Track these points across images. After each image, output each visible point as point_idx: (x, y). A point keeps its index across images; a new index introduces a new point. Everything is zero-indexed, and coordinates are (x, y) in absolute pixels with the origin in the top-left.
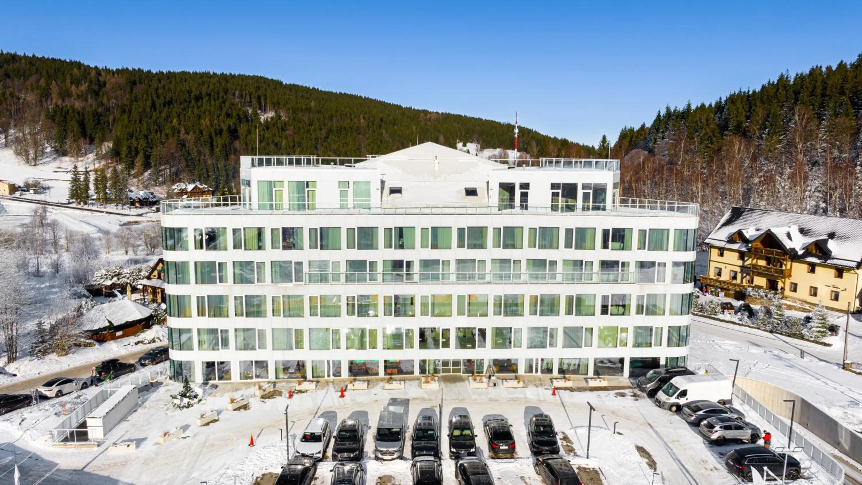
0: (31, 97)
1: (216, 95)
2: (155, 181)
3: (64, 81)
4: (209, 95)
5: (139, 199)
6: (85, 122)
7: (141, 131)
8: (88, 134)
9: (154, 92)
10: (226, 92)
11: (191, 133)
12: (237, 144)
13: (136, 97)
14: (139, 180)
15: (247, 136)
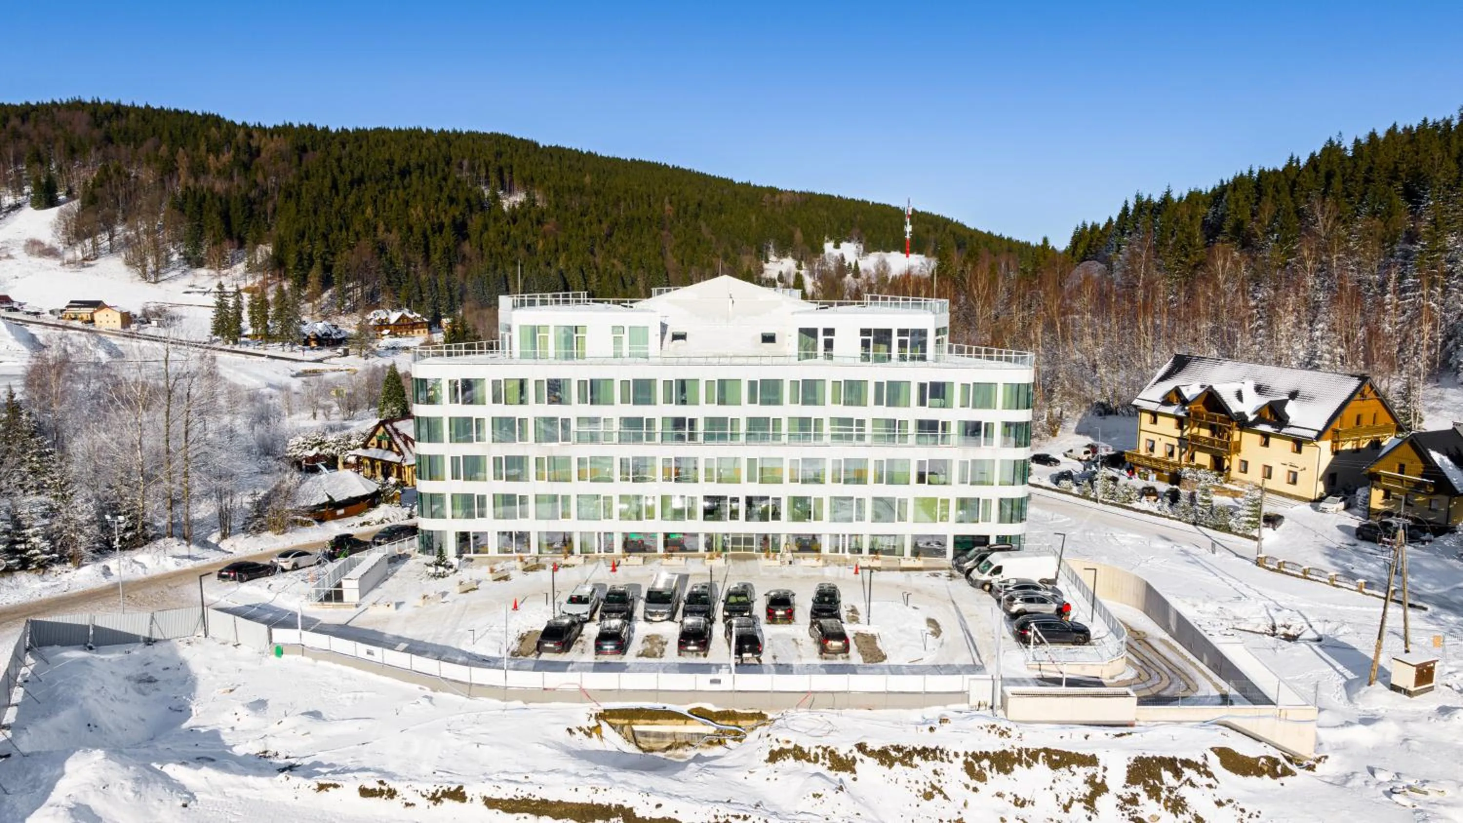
0: (147, 175)
1: (432, 167)
2: (339, 307)
3: (197, 147)
4: (421, 167)
5: (316, 335)
6: (231, 213)
7: (316, 228)
8: (235, 233)
9: (335, 164)
10: (448, 163)
11: (395, 231)
12: (466, 247)
13: (307, 172)
14: (314, 306)
15: (482, 233)
